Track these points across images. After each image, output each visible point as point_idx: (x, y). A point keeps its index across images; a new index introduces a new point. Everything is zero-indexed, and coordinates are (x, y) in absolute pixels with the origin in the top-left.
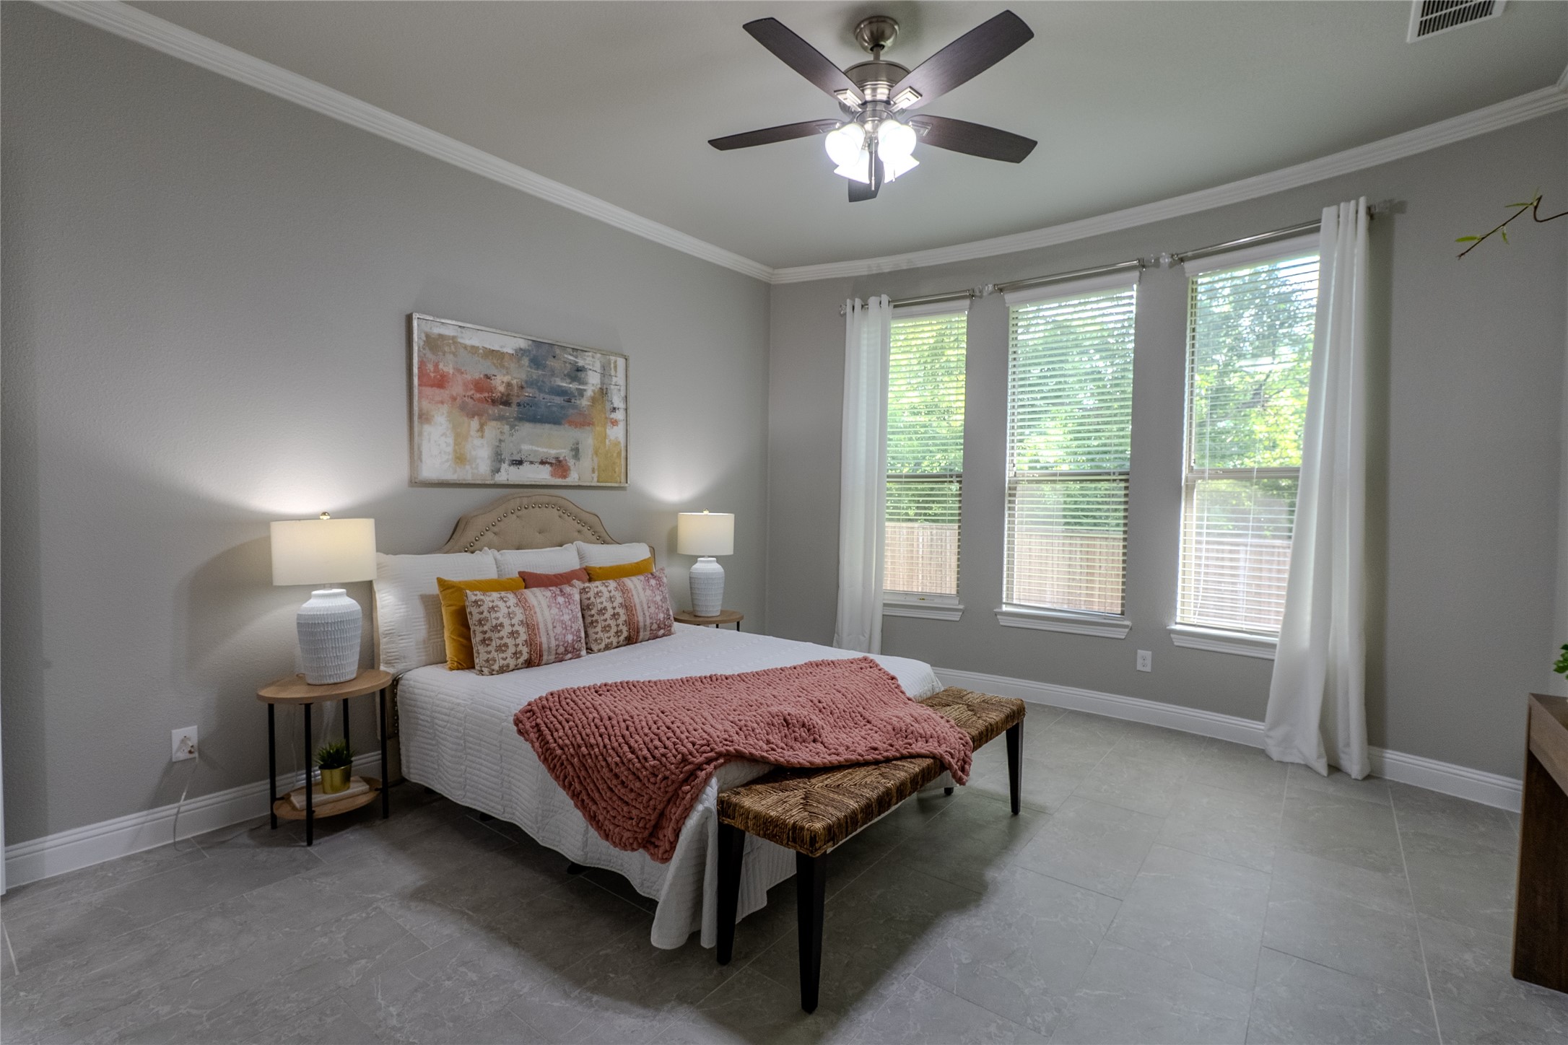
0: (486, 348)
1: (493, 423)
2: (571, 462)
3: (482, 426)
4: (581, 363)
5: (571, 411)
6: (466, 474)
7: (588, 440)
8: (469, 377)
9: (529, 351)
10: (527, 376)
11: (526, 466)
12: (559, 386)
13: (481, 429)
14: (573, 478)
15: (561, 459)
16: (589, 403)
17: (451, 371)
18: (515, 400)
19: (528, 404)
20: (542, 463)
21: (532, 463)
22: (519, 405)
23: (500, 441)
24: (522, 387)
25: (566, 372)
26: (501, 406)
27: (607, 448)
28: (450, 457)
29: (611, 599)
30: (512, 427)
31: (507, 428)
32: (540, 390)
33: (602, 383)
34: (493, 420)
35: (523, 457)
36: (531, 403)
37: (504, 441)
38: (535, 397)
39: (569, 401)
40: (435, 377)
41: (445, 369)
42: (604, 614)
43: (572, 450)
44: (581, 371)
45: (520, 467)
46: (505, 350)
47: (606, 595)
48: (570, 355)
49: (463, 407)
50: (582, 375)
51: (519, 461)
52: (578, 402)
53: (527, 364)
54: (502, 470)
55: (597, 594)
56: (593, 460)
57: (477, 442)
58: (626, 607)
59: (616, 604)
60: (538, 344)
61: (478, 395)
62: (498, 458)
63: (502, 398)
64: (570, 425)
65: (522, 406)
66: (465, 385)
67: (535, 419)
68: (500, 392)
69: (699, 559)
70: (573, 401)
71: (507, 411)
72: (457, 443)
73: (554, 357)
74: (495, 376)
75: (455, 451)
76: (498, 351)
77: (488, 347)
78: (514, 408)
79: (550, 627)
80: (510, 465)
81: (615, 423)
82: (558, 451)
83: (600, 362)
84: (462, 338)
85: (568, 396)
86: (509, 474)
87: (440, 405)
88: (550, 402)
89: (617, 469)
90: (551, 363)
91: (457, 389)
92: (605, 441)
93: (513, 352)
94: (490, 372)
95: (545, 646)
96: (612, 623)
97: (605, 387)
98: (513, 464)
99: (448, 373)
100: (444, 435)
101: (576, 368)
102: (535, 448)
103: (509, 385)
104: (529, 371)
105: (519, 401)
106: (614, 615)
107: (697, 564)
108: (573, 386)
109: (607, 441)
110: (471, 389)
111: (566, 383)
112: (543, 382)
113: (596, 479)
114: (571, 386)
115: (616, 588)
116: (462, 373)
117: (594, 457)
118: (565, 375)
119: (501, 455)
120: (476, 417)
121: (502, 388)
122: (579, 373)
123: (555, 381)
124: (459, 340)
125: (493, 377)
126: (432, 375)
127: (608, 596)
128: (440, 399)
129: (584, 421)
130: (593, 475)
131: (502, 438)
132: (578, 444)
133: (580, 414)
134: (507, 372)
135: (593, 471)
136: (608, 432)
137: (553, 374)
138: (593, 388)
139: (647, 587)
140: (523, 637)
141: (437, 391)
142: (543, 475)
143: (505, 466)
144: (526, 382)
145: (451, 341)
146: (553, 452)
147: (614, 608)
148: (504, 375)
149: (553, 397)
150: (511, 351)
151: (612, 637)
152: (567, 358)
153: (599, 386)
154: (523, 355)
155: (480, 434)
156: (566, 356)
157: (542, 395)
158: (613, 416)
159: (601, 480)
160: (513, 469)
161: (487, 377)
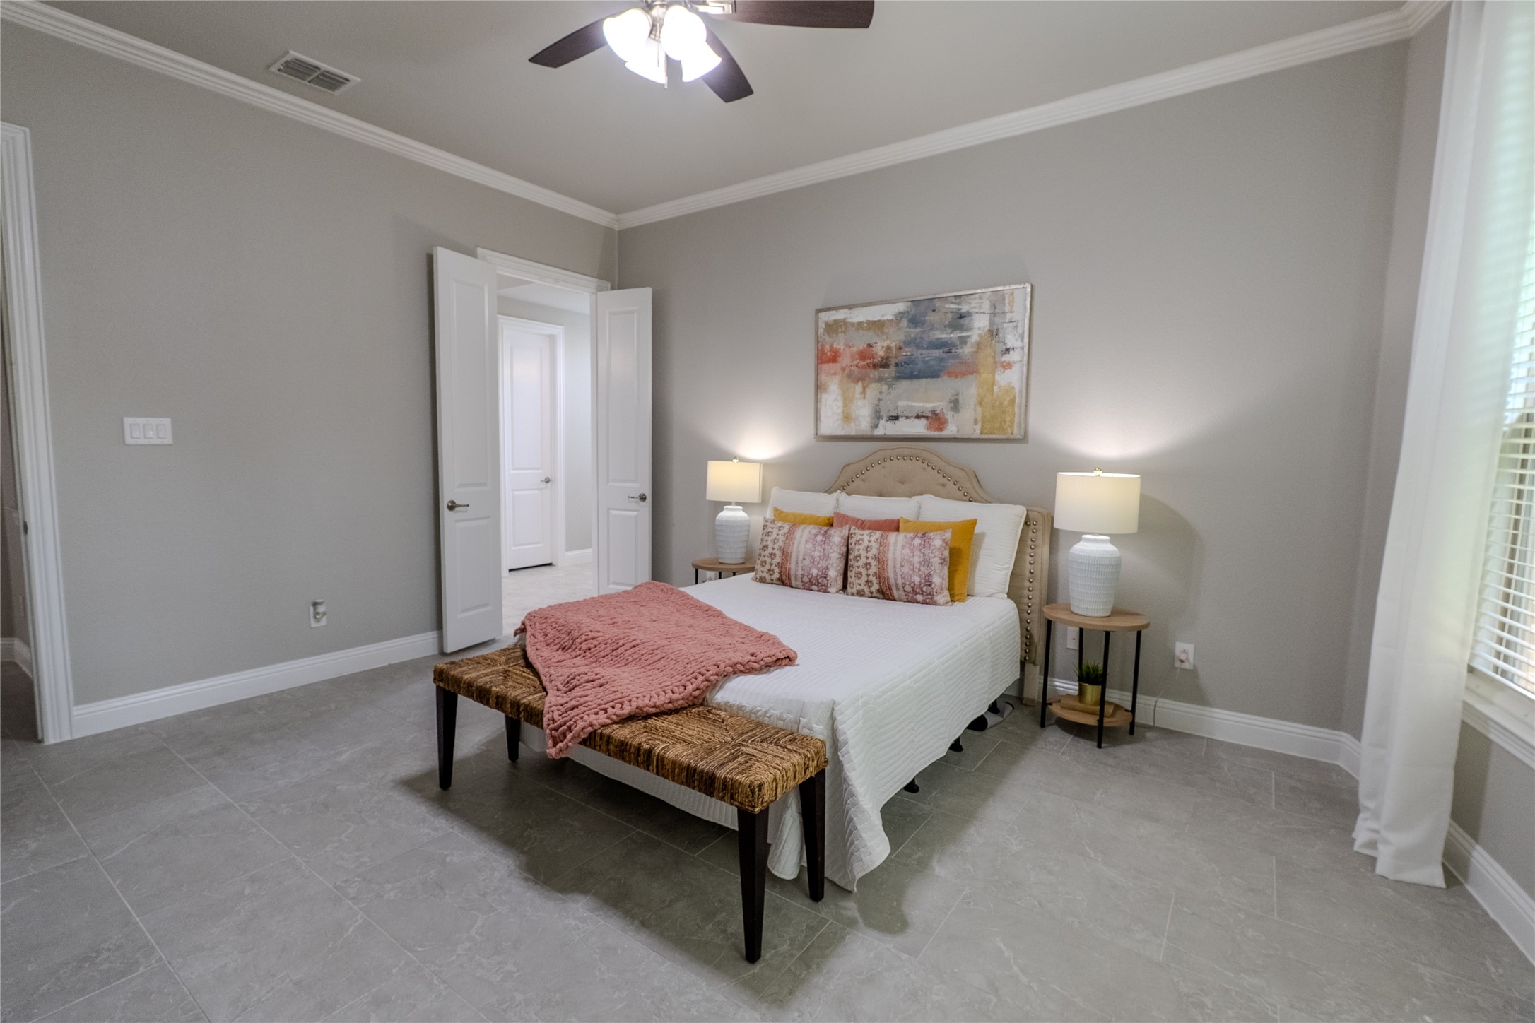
0: (869, 321)
1: (874, 385)
2: (949, 415)
3: (864, 388)
4: (965, 308)
5: (951, 361)
6: (851, 430)
7: (970, 390)
8: (855, 349)
9: (908, 312)
10: (906, 336)
11: (902, 421)
12: (938, 339)
13: (864, 392)
14: (951, 430)
15: (938, 412)
16: (973, 350)
17: (842, 348)
18: (893, 361)
19: (905, 363)
20: (918, 417)
21: (907, 417)
22: (897, 365)
23: (879, 400)
24: (900, 348)
25: (947, 323)
26: (881, 369)
27: (995, 395)
28: (840, 417)
29: (868, 549)
30: (890, 386)
31: (885, 387)
32: (918, 346)
33: (992, 323)
34: (874, 382)
35: (899, 413)
36: (910, 361)
37: (882, 400)
38: (913, 355)
39: (949, 352)
40: (830, 355)
41: (838, 347)
42: (858, 561)
43: (951, 402)
44: (964, 317)
45: (897, 422)
46: (885, 318)
47: (866, 543)
48: (952, 303)
49: (849, 376)
50: (965, 321)
51: (895, 417)
52: (960, 351)
53: (906, 325)
54: (880, 426)
55: (858, 542)
56: (975, 411)
57: (860, 403)
58: (879, 560)
59: (870, 554)
60: (916, 303)
61: (862, 363)
62: (877, 415)
63: (882, 361)
64: (950, 377)
65: (900, 366)
66: (852, 357)
67: (911, 376)
68: (881, 357)
69: (1084, 536)
70: (953, 351)
71: (885, 372)
72: (845, 405)
73: (934, 311)
74: (876, 343)
75: (843, 412)
76: (878, 321)
77: (871, 319)
78: (893, 368)
79: (801, 558)
80: (887, 421)
81: (1008, 366)
82: (935, 405)
83: (990, 301)
84: (851, 318)
85: (947, 347)
86: (886, 428)
87: (834, 377)
88: (928, 357)
89: (1008, 419)
90: (931, 317)
91: (845, 361)
92: (993, 389)
93: (893, 318)
94: (871, 342)
95: (792, 572)
96: (864, 571)
97: (995, 327)
98: (890, 420)
99: (840, 349)
100: (836, 400)
101: (959, 316)
102: (910, 403)
103: (888, 348)
104: (907, 332)
105: (897, 361)
106: (866, 564)
107: (1081, 543)
108: (954, 336)
109: (996, 389)
110: (857, 359)
111: (947, 334)
112: (922, 338)
113: (978, 431)
114: (952, 335)
115: (877, 539)
116: (850, 347)
117: (978, 407)
118: (945, 327)
119: (879, 412)
120: (860, 382)
121: (882, 353)
122: (962, 321)
123: (934, 335)
124: (849, 320)
125: (875, 345)
126: (829, 353)
127: (866, 545)
128: (834, 372)
129: (968, 369)
130: (975, 427)
131: (880, 397)
132: (957, 395)
133: (962, 363)
134: (887, 338)
135: (976, 422)
136: (997, 377)
137: (932, 328)
138: (980, 332)
139: (908, 545)
140: (778, 559)
141: (831, 365)
142: (918, 428)
143: (882, 422)
144: (905, 342)
145: (842, 323)
146: (930, 406)
147: (867, 558)
148: (884, 341)
149: (932, 351)
150: (890, 317)
151: (863, 585)
152: (948, 308)
153: (988, 328)
154: (901, 318)
155: (862, 396)
156: (947, 306)
157: (920, 352)
158: (1006, 358)
159: (985, 432)
160: (890, 424)
161: (870, 346)
